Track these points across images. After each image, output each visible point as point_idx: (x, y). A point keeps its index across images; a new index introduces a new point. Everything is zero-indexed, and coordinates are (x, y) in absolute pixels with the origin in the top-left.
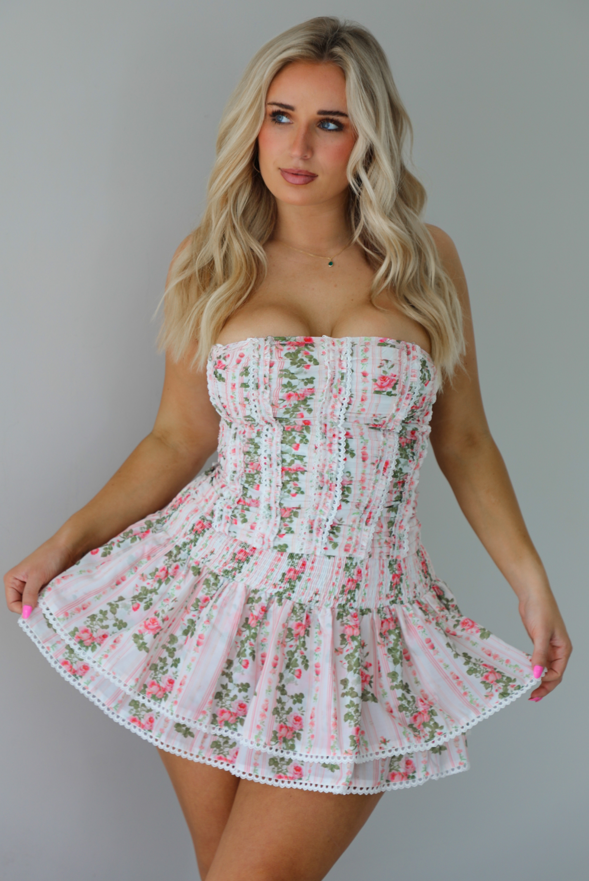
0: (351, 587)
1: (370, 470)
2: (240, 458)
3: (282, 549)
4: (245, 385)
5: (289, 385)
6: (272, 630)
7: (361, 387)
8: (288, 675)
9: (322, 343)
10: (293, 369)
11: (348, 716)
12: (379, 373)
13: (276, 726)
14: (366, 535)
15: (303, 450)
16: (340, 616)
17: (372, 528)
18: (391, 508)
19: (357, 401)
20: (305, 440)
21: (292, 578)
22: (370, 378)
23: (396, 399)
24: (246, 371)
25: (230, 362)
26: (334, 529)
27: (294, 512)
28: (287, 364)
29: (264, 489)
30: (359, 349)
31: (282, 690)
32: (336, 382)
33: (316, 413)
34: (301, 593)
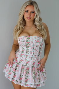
0: (34, 64)
1: (36, 51)
2: (22, 49)
3: (26, 60)
4: (22, 41)
5: (27, 41)
6: (25, 69)
8: (27, 74)
9: (31, 37)
11: (33, 79)
12: (37, 40)
13: (25, 80)
14: (35, 59)
15: (29, 49)
17: (36, 58)
18: (38, 56)
19: (34, 43)
20: (29, 48)
21: (27, 63)
23: (39, 43)
24: (22, 40)
25: (20, 39)
26: (32, 58)
27: (27, 56)
28: (27, 39)
29: (24, 53)
30: (35, 38)
31: (26, 76)
32: (32, 41)
33: (30, 45)
34: (28, 65)
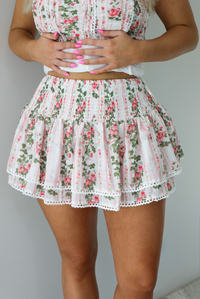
0: (111, 111)
4: (44, 16)
5: (64, 15)
6: (78, 137)
7: (102, 15)
8: (86, 157)
10: (66, 6)
11: (116, 174)
12: (110, 7)
13: (84, 181)
16: (108, 126)
19: (100, 23)
21: (81, 110)
22: (106, 10)
23: (121, 22)
24: (43, 9)
31: (84, 164)
32: (89, 13)
33: (80, 30)
34: (87, 118)
